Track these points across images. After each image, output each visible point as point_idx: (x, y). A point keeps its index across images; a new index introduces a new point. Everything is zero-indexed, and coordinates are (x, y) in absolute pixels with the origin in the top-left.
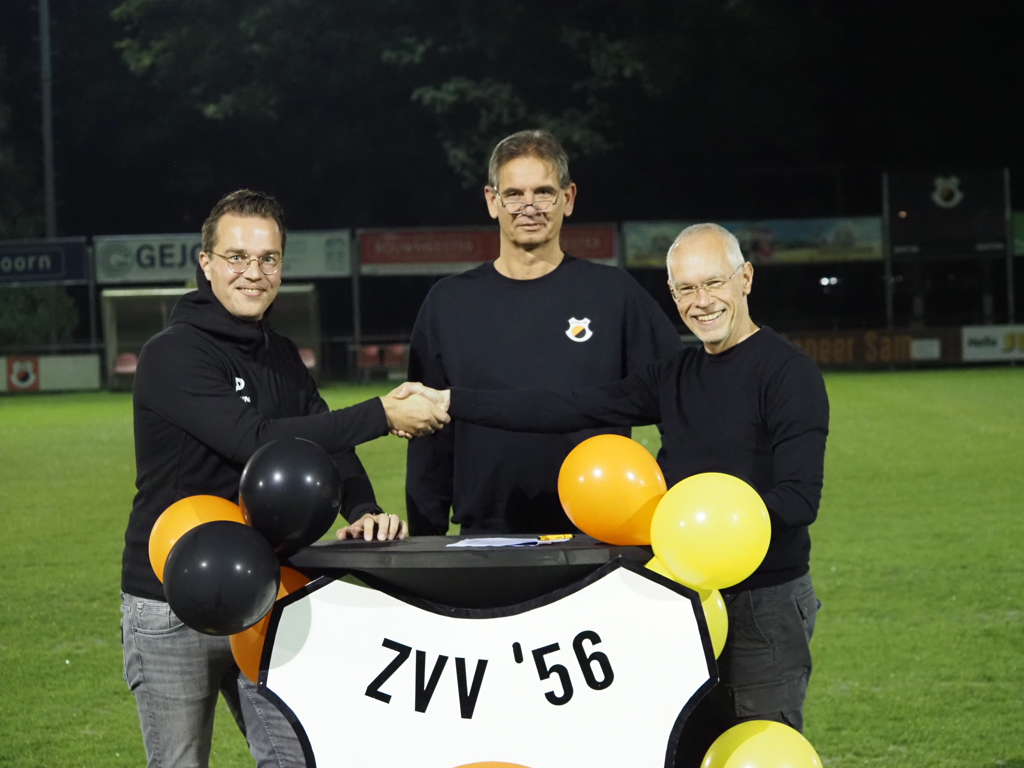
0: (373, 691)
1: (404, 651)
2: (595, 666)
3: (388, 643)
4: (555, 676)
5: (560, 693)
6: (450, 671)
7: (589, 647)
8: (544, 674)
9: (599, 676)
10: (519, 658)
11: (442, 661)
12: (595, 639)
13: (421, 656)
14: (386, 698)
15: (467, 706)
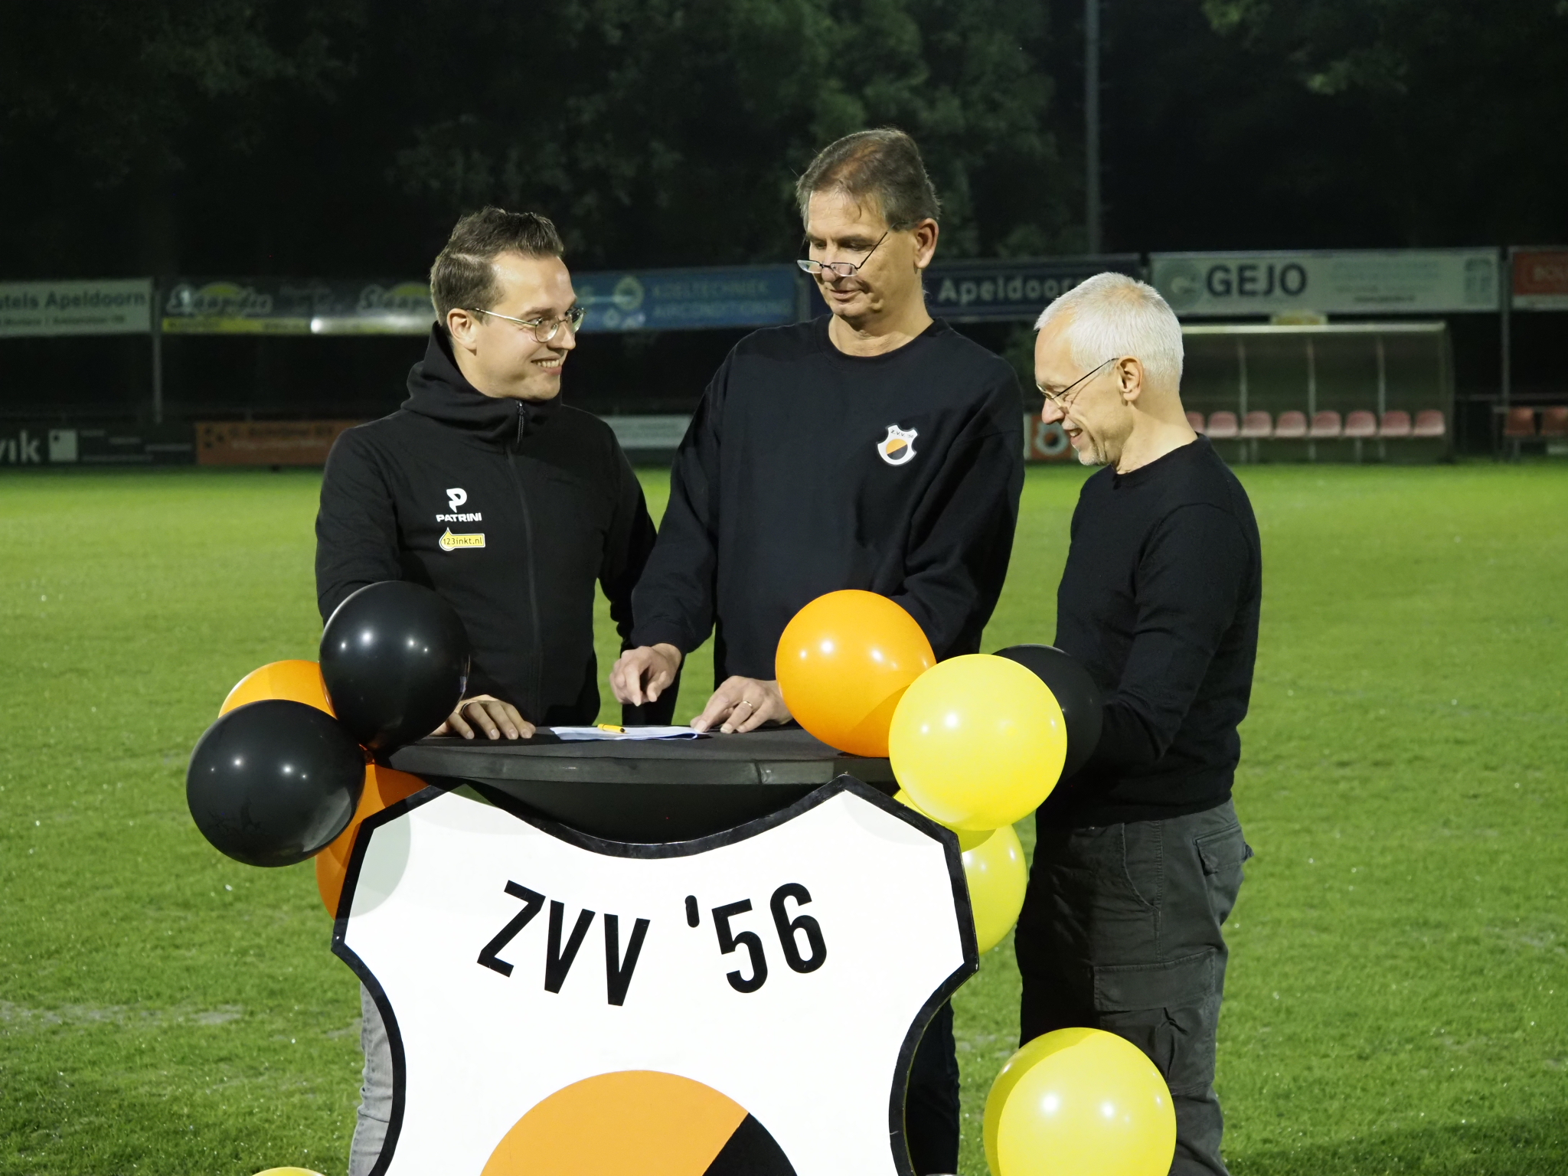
0: (489, 957)
1: (534, 901)
2: (801, 936)
3: (513, 889)
4: (742, 949)
5: (748, 974)
6: (596, 934)
7: (793, 909)
8: (727, 944)
9: (806, 953)
10: (693, 919)
11: (586, 917)
12: (803, 896)
13: (557, 909)
14: (505, 969)
15: (617, 988)
